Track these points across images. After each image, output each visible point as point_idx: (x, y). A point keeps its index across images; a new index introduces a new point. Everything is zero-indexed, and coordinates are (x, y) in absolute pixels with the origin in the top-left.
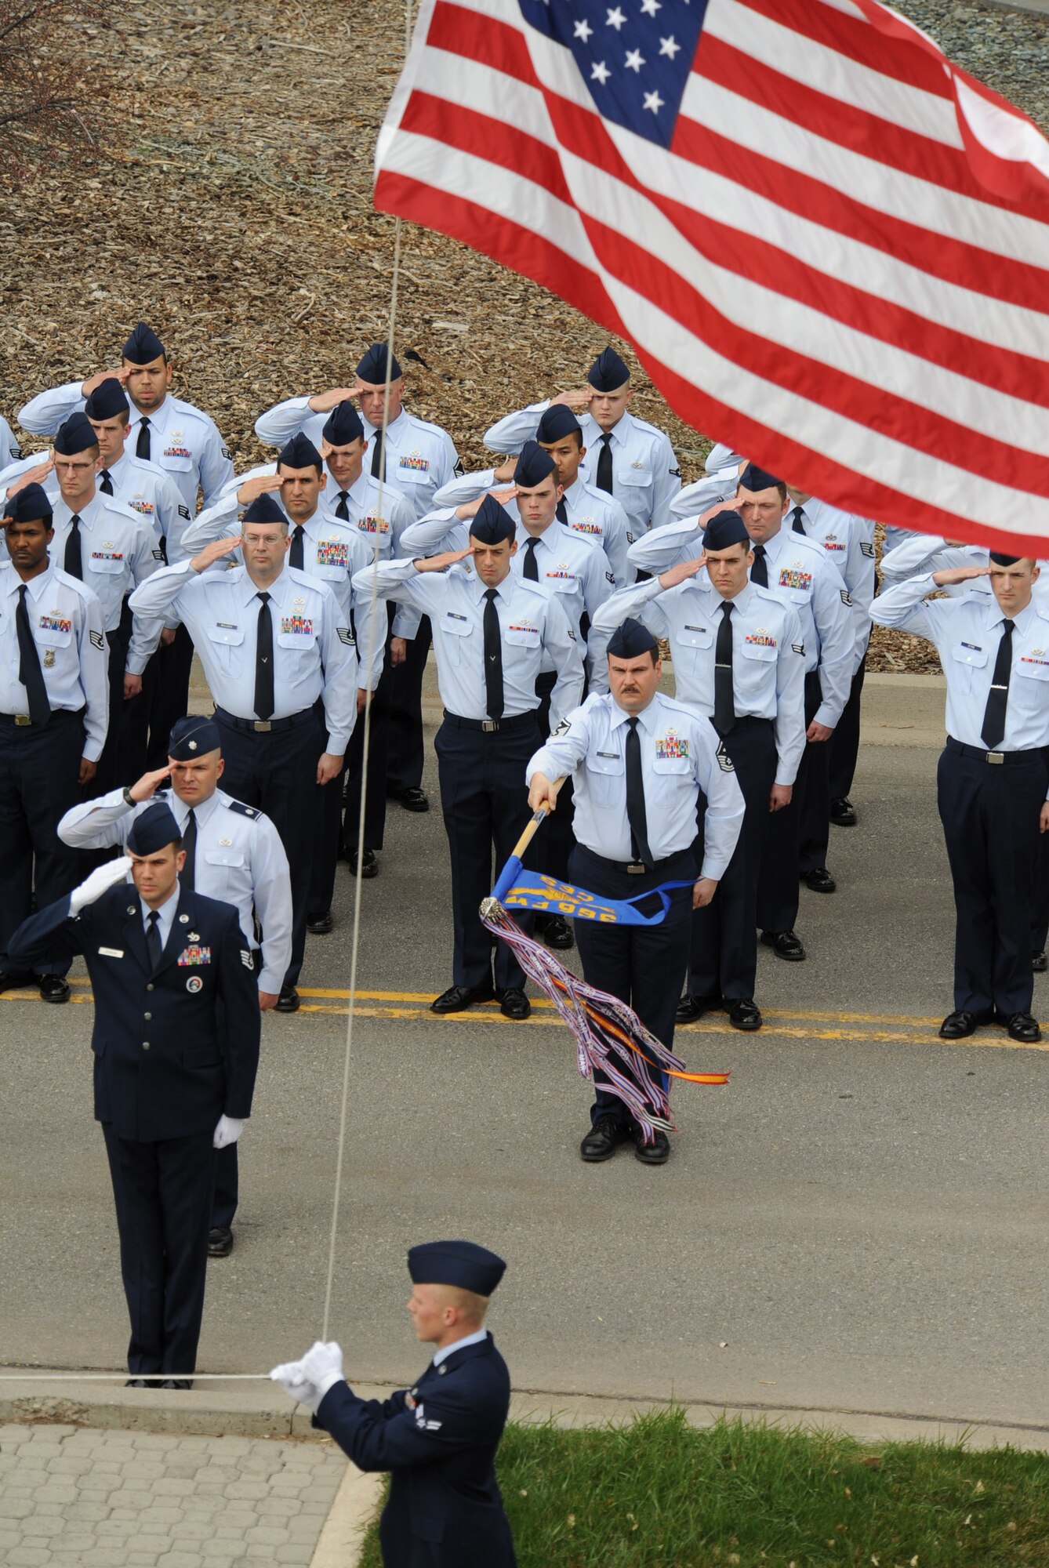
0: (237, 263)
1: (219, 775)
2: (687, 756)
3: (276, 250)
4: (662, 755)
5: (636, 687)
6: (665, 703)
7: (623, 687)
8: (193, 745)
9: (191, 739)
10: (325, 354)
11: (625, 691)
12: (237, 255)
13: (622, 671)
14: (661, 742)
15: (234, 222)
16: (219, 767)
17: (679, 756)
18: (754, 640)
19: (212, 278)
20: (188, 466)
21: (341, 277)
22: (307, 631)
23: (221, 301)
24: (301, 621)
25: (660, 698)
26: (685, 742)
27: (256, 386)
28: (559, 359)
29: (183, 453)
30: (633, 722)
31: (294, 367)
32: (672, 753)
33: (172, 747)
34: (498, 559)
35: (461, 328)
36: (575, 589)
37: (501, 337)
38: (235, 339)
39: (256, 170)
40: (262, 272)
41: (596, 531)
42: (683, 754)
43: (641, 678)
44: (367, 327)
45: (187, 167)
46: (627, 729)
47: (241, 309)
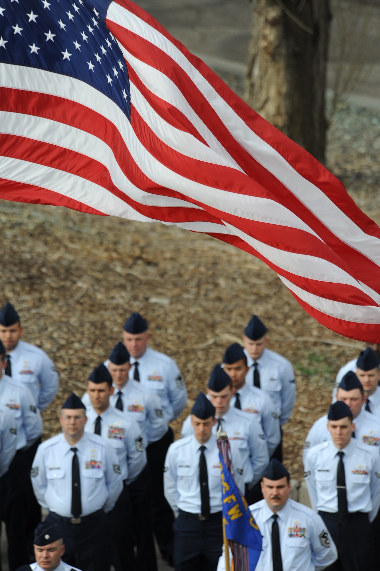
0: (44, 270)
1: (62, 554)
2: (305, 537)
3: (65, 263)
4: (291, 536)
5: (279, 496)
6: (293, 505)
7: (272, 496)
8: (47, 537)
9: (46, 533)
10: (92, 317)
11: (274, 498)
12: (44, 265)
13: (271, 487)
14: (291, 528)
15: (40, 248)
16: (62, 549)
17: (301, 537)
18: (356, 472)
19: (30, 278)
20: (33, 379)
21: (99, 276)
22: (99, 467)
23: (36, 290)
24: (95, 462)
25: (291, 503)
26: (304, 529)
27: (55, 335)
28: (218, 317)
29: (29, 372)
30: (275, 517)
31: (76, 325)
32: (297, 535)
33: (36, 539)
34: (207, 428)
35: (165, 301)
36: (245, 445)
37: (186, 306)
38: (43, 310)
39: (52, 220)
40: (57, 274)
41: (256, 412)
42: (303, 535)
43: (281, 491)
44: (115, 302)
45: (15, 219)
46: (272, 520)
47: (46, 294)
